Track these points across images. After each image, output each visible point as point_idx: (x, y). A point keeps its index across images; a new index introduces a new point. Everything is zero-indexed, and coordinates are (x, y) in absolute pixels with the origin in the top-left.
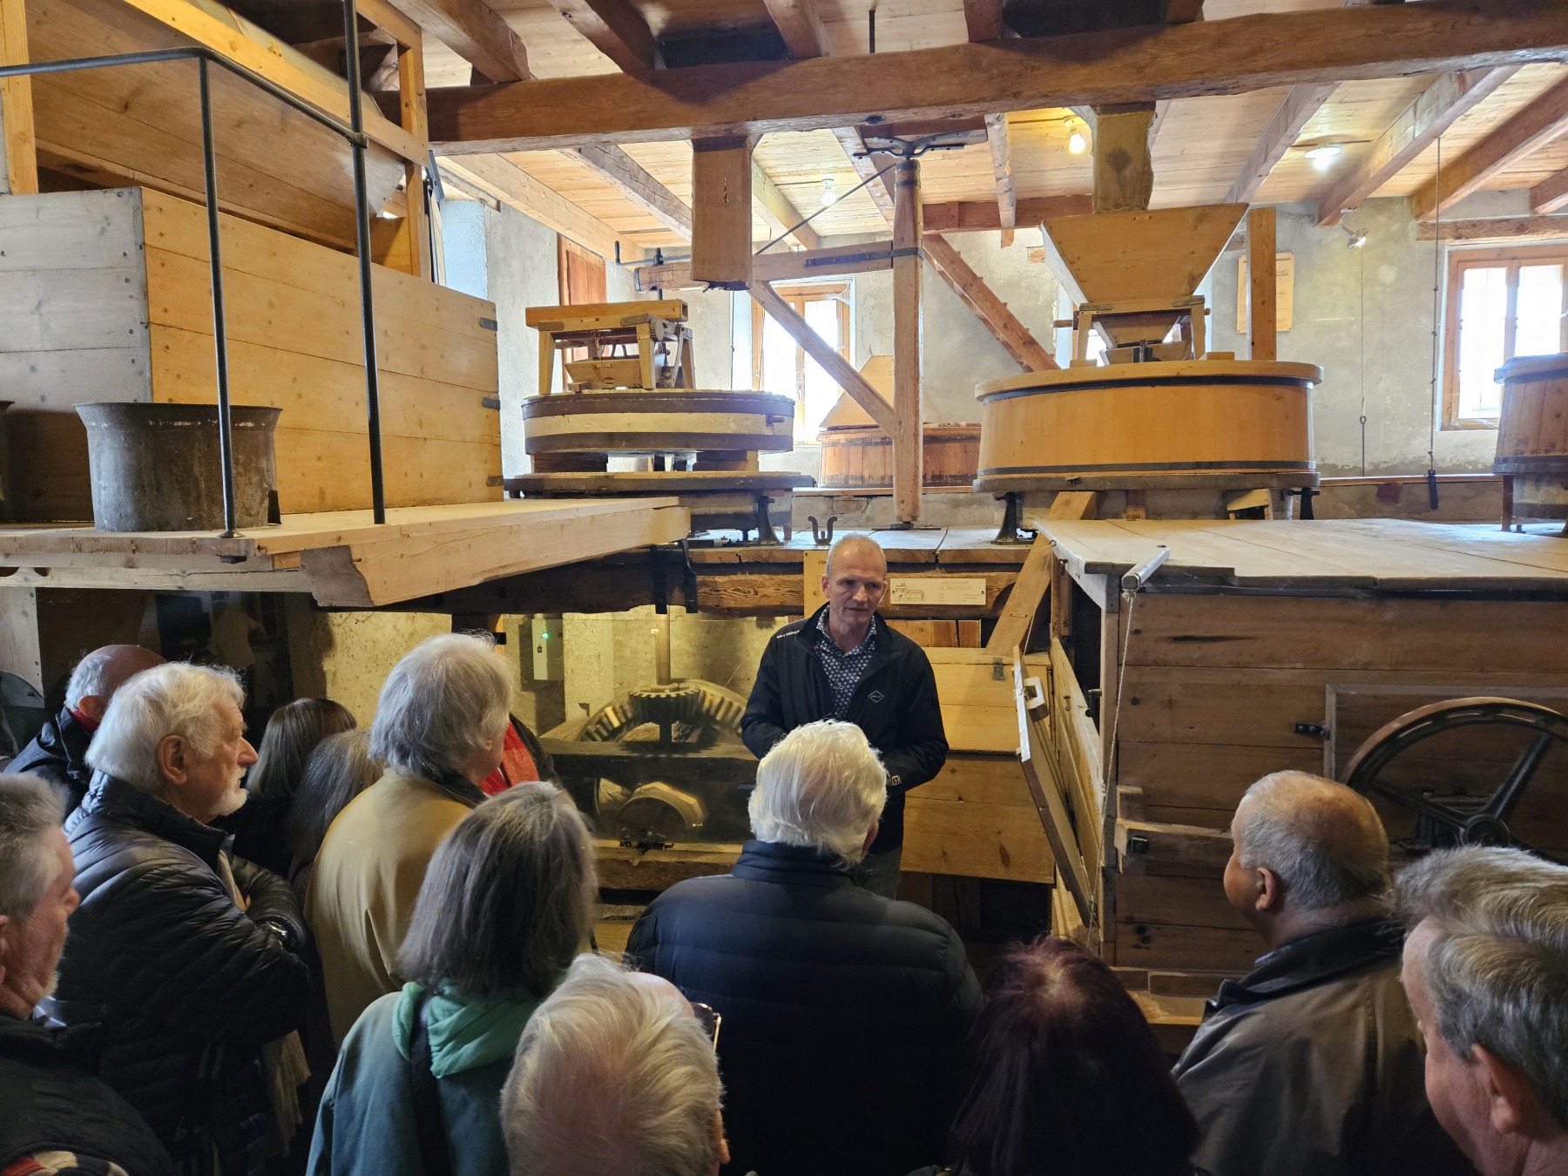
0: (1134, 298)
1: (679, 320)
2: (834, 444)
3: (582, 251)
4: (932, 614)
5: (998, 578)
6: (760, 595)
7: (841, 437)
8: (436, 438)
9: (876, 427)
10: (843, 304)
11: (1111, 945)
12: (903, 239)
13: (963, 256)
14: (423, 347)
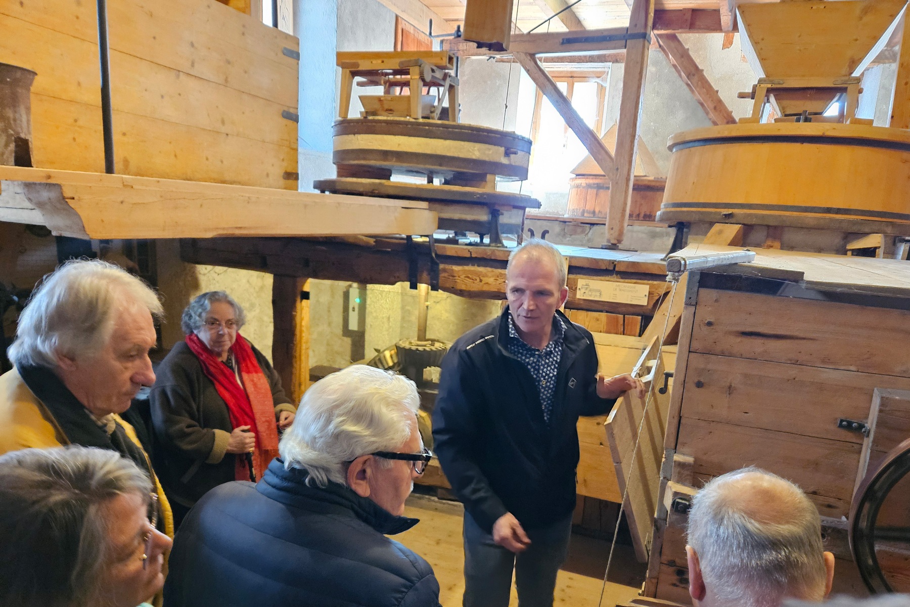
0: (804, 76)
1: (445, 68)
2: (578, 186)
3: (414, 30)
4: (606, 308)
5: (659, 286)
6: (483, 282)
7: (582, 181)
8: (237, 135)
9: (604, 176)
10: (602, 86)
11: (655, 581)
12: (636, 25)
13: (691, 53)
14: (229, 62)
